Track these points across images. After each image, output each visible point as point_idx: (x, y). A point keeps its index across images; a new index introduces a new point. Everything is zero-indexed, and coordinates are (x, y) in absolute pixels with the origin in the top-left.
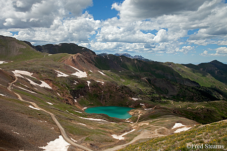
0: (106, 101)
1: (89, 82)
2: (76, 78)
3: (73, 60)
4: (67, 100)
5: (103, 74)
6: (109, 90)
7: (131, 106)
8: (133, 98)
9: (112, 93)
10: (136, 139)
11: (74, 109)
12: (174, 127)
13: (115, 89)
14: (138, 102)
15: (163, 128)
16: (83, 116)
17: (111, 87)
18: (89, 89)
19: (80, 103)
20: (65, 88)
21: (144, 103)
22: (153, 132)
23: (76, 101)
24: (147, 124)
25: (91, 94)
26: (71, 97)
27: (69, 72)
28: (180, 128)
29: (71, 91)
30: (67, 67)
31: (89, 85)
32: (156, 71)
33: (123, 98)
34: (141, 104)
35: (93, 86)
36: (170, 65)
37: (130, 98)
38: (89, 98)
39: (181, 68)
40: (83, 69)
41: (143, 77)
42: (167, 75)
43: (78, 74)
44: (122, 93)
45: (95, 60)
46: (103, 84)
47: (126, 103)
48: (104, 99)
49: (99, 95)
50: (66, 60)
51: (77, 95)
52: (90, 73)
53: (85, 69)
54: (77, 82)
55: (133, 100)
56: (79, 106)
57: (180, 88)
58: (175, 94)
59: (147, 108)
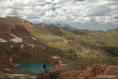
0: (34, 60)
3: (12, 29)
4: (3, 60)
6: (37, 51)
7: (52, 63)
8: (54, 57)
9: (39, 53)
13: (41, 51)
17: (39, 49)
18: (22, 51)
20: (3, 50)
21: (61, 60)
23: (11, 60)
25: (24, 54)
26: (8, 57)
27: (8, 39)
30: (7, 35)
31: (22, 48)
32: (76, 36)
33: (46, 57)
34: (59, 61)
35: (25, 49)
36: (86, 31)
37: (52, 57)
38: (22, 57)
39: (94, 33)
40: (20, 36)
41: (65, 41)
42: (84, 38)
43: (15, 39)
44: (46, 53)
45: (32, 29)
46: (33, 47)
47: (49, 61)
48: (33, 58)
49: (29, 55)
50: (7, 30)
51: (12, 55)
52: (25, 38)
53: (21, 36)
54: (13, 46)
55: (54, 58)
56: (13, 63)
57: (91, 48)
58: (87, 52)
59: (63, 64)
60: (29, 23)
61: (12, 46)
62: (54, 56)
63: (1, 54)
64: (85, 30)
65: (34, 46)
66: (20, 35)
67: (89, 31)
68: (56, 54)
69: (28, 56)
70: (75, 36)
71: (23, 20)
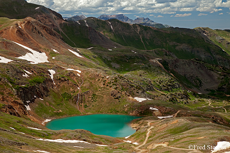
0: (86, 106)
1: (52, 72)
2: (27, 66)
3: (19, 31)
4: (11, 107)
5: (77, 55)
6: (91, 85)
7: (134, 114)
8: (136, 98)
9: (96, 90)
13: (102, 83)
14: (146, 104)
16: (44, 136)
17: (94, 79)
18: (53, 85)
21: (157, 106)
23: (28, 108)
24: (165, 145)
25: (58, 93)
26: (20, 101)
27: (12, 55)
28: (227, 150)
29: (18, 90)
30: (7, 45)
31: (52, 78)
32: (177, 45)
33: (117, 98)
34: (151, 108)
35: (60, 79)
36: (204, 32)
37: (131, 98)
38: (54, 101)
39: (224, 38)
40: (40, 48)
41: (152, 59)
42: (198, 52)
43: (30, 56)
44: (116, 89)
45: (63, 29)
46: (80, 74)
47: (124, 108)
48: (82, 102)
49: (72, 94)
50: (4, 32)
51: (30, 96)
52: (53, 54)
53: (43, 47)
54: (29, 73)
55: (136, 101)
56: (35, 116)
57: (225, 76)
58: (214, 86)
59: (163, 116)
60: (54, 16)
61: (27, 73)
62: (137, 96)
63: (2, 94)
64: (200, 28)
65: (80, 72)
66: (41, 46)
67: (211, 31)
68: (140, 91)
69: (70, 97)
70: (175, 46)
71: (38, 6)
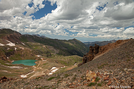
1: (16, 48)
3: (8, 37)
4: (2, 58)
5: (24, 44)
6: (26, 52)
10: (32, 76)
11: (5, 62)
12: (52, 69)
13: (29, 52)
14: (40, 57)
15: (47, 70)
16: (10, 66)
18: (16, 52)
19: (10, 59)
20: (2, 51)
22: (41, 72)
23: (8, 58)
24: (41, 68)
25: (17, 54)
26: (6, 56)
28: (54, 69)
29: (5, 53)
30: (4, 41)
31: (15, 50)
33: (33, 56)
35: (18, 50)
40: (14, 42)
41: (43, 46)
43: (10, 44)
44: (32, 53)
46: (23, 49)
48: (23, 57)
49: (21, 54)
50: (4, 37)
51: (9, 55)
52: (17, 44)
55: (38, 56)
58: (58, 53)
59: (44, 60)
71: (15, 31)
